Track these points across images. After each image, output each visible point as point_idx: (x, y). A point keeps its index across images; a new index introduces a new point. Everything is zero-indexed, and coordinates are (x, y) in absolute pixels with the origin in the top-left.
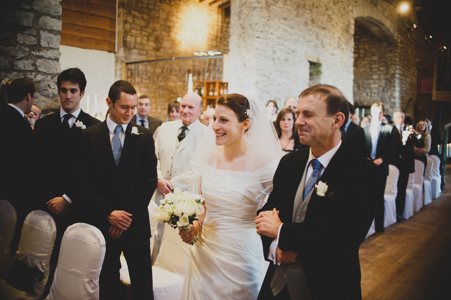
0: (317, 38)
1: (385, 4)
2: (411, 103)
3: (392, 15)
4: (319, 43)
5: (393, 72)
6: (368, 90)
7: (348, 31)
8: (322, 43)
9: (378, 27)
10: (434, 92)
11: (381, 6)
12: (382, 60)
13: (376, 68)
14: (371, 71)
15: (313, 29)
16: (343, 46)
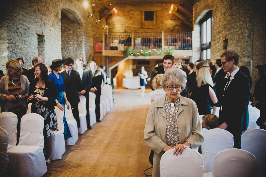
0: (41, 21)
1: (77, 2)
2: (91, 57)
3: (79, 8)
4: (43, 23)
5: (81, 40)
6: (67, 51)
7: (57, 17)
8: (44, 24)
9: (73, 14)
10: (104, 51)
11: (74, 3)
12: (74, 33)
13: (71, 38)
14: (69, 40)
15: (39, 15)
16: (55, 26)
